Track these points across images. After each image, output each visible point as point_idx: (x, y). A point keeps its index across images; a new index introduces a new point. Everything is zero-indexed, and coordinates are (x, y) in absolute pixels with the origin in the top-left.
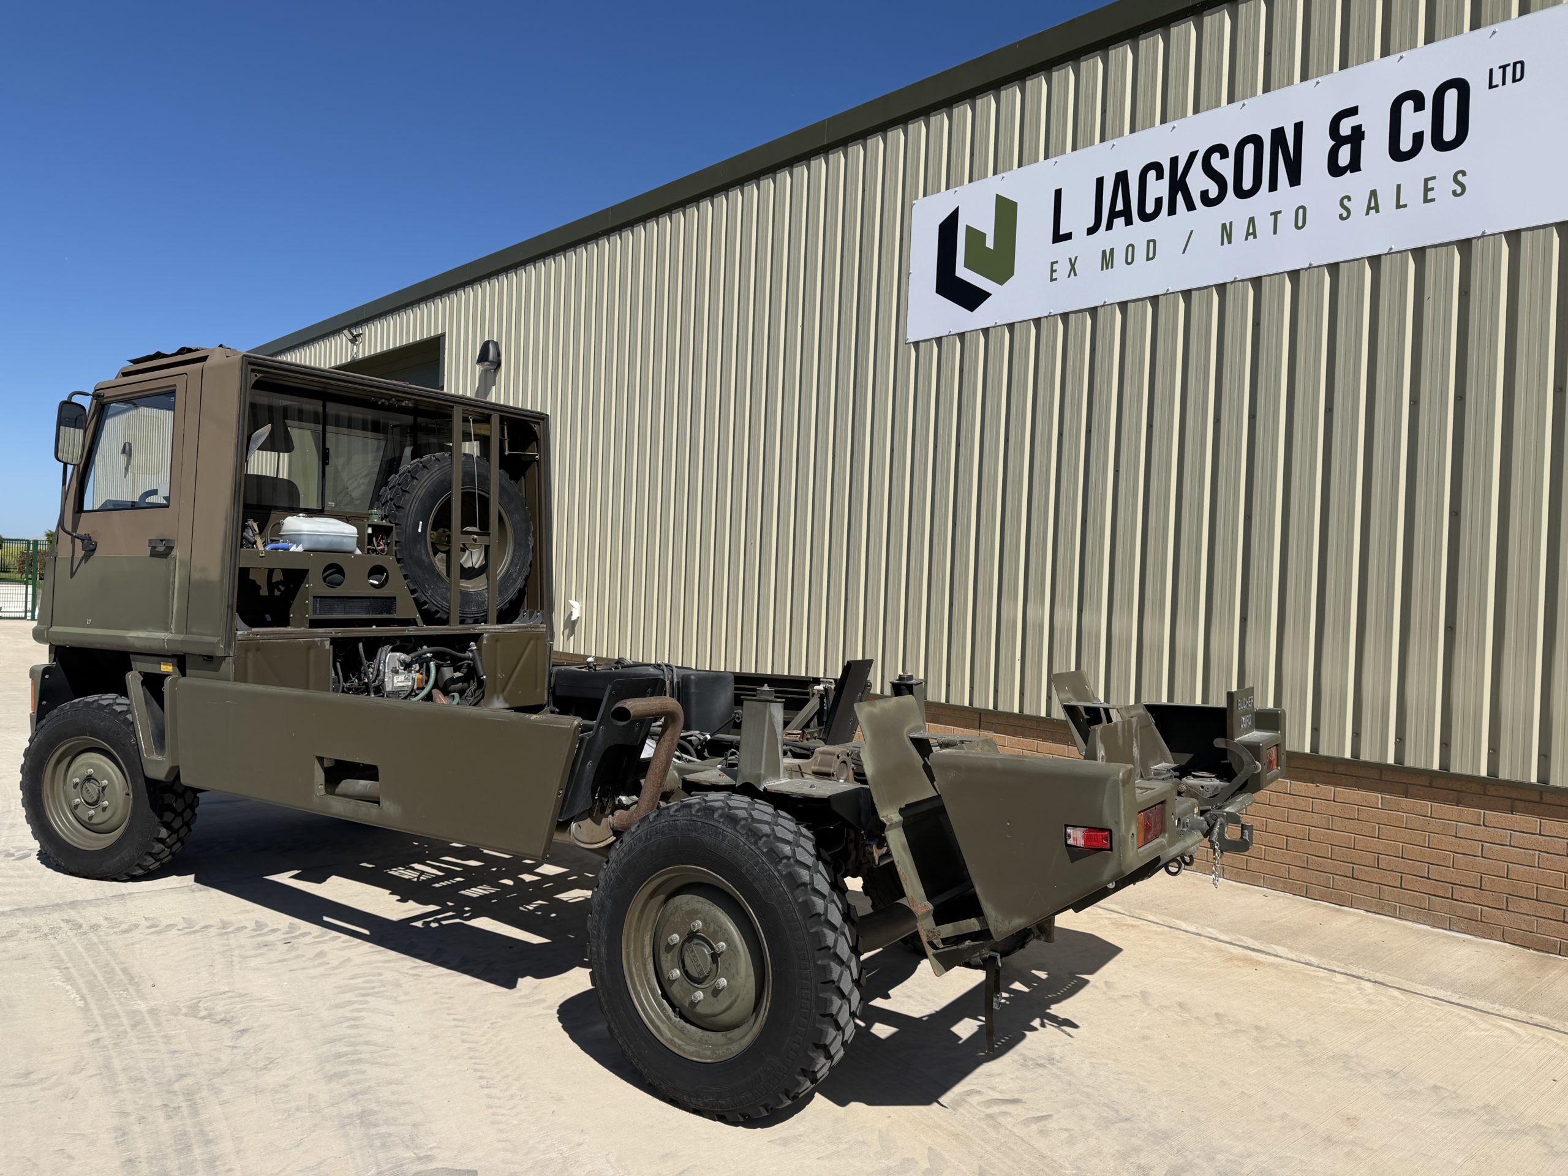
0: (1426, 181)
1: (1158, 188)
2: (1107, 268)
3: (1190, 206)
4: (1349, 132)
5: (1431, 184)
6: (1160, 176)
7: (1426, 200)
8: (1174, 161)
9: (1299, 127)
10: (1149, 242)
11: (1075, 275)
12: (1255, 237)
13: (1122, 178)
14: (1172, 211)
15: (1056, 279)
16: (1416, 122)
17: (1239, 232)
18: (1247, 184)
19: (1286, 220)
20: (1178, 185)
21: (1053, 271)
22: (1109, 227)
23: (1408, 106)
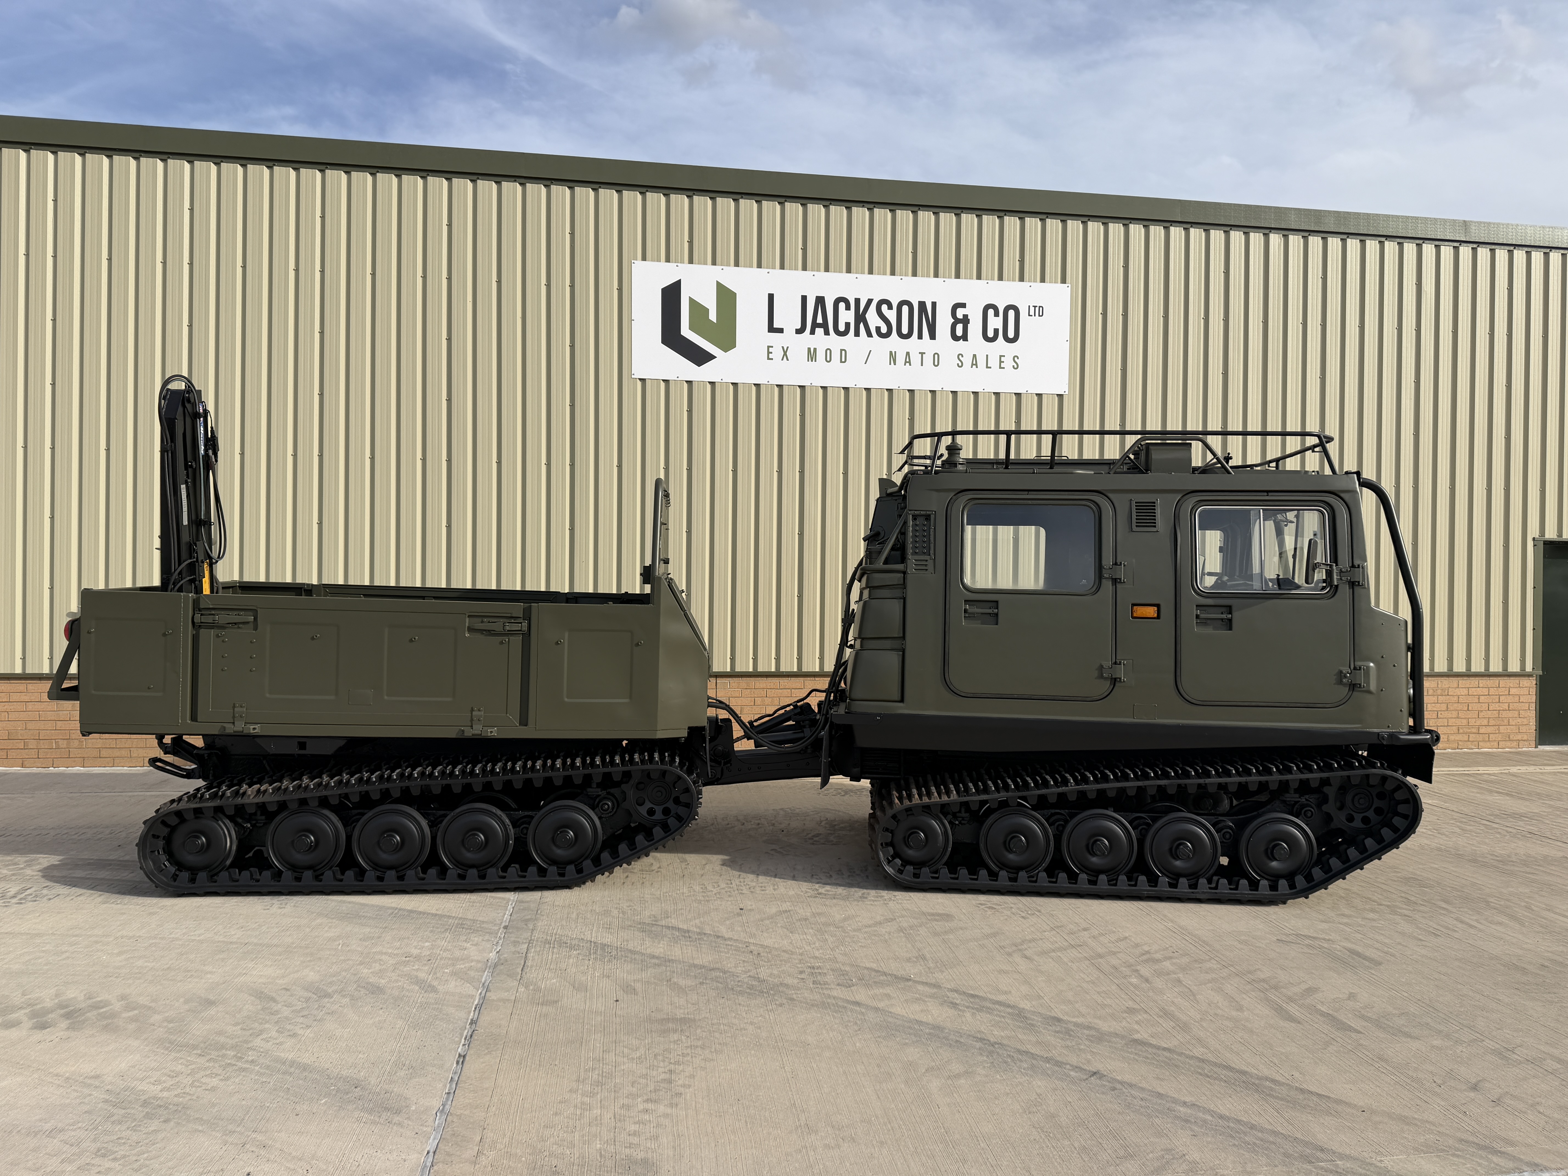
0: (1001, 356)
1: (847, 316)
2: (812, 361)
3: (869, 334)
4: (962, 317)
5: (1003, 359)
6: (848, 308)
7: (1000, 368)
8: (857, 301)
9: (934, 304)
10: (841, 350)
11: (788, 360)
12: (910, 365)
13: (820, 301)
14: (857, 334)
15: (772, 359)
16: (995, 323)
17: (900, 358)
18: (905, 330)
19: (928, 359)
20: (860, 318)
21: (769, 353)
22: (812, 332)
23: (991, 312)
